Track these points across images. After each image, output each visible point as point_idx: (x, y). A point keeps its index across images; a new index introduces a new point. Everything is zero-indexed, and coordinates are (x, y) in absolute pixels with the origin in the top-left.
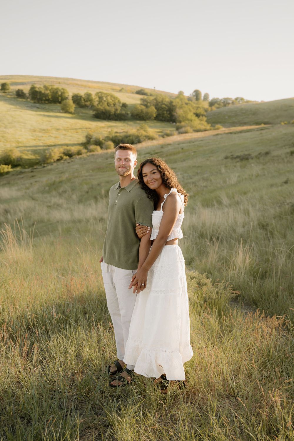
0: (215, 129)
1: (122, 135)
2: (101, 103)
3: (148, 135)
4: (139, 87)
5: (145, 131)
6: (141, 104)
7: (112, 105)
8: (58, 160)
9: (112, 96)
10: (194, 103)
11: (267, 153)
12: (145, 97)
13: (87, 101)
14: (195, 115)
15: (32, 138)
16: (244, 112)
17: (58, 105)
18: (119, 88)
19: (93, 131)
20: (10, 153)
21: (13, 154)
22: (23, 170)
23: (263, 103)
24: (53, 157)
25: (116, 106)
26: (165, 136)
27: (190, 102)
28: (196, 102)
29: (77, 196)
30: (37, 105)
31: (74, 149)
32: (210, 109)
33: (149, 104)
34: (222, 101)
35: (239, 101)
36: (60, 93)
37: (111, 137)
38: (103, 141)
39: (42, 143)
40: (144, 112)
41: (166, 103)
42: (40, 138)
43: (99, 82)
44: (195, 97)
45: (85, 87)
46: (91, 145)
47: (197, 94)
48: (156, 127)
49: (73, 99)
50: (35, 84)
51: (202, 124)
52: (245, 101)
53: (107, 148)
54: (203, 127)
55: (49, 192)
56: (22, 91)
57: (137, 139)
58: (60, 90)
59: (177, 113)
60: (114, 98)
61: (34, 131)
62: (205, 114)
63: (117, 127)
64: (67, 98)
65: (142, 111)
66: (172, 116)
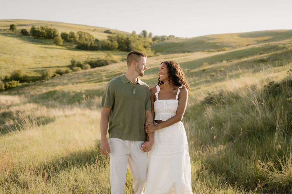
0: (156, 56)
1: (96, 60)
2: (81, 39)
3: (113, 60)
4: (106, 28)
5: (111, 57)
6: (108, 40)
7: (89, 40)
8: (52, 77)
9: (88, 34)
10: (143, 39)
12: (111, 35)
13: (71, 37)
14: (143, 47)
15: (34, 62)
16: (175, 44)
17: (51, 40)
18: (93, 29)
19: (76, 57)
20: (18, 73)
21: (21, 73)
23: (186, 39)
24: (48, 75)
25: (91, 41)
26: (124, 61)
27: (140, 38)
28: (144, 38)
29: (66, 100)
30: (37, 40)
31: (63, 70)
32: (153, 42)
33: (113, 40)
34: (161, 38)
35: (172, 38)
36: (52, 32)
37: (88, 61)
38: (83, 64)
39: (41, 66)
40: (110, 45)
41: (124, 39)
42: (39, 63)
43: (79, 25)
44: (143, 35)
45: (70, 28)
46: (75, 66)
47: (144, 33)
48: (117, 55)
49: (61, 36)
50: (34, 25)
51: (148, 53)
52: (175, 37)
53: (86, 68)
55: (47, 98)
56: (25, 30)
57: (106, 63)
58: (52, 30)
59: (131, 46)
60: (90, 35)
61: (35, 57)
62: (150, 46)
63: (92, 55)
64: (57, 36)
65: (108, 44)
66: (128, 47)
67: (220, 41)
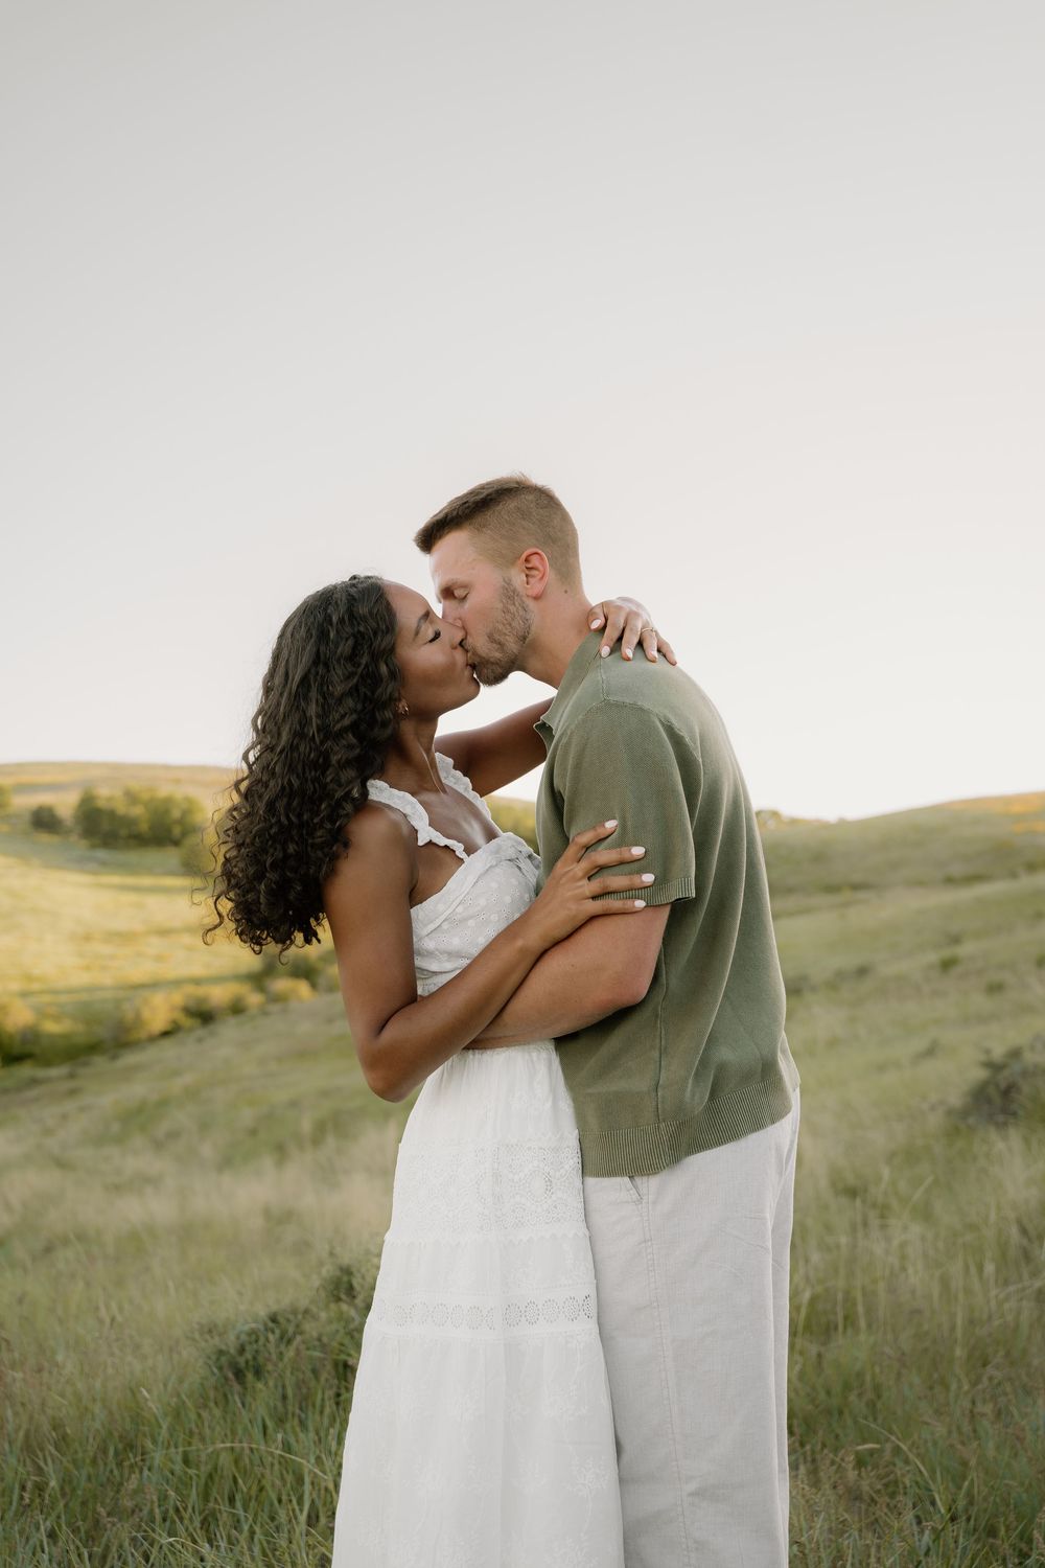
8: (166, 1034)
11: (862, 972)
15: (79, 962)
17: (172, 850)
21: (10, 1019)
22: (41, 1073)
24: (146, 1020)
29: (215, 1146)
31: (219, 995)
36: (177, 814)
39: (114, 977)
42: (104, 963)
46: (279, 977)
50: (95, 786)
52: (785, 819)
55: (120, 1140)
56: (51, 810)
58: (178, 804)
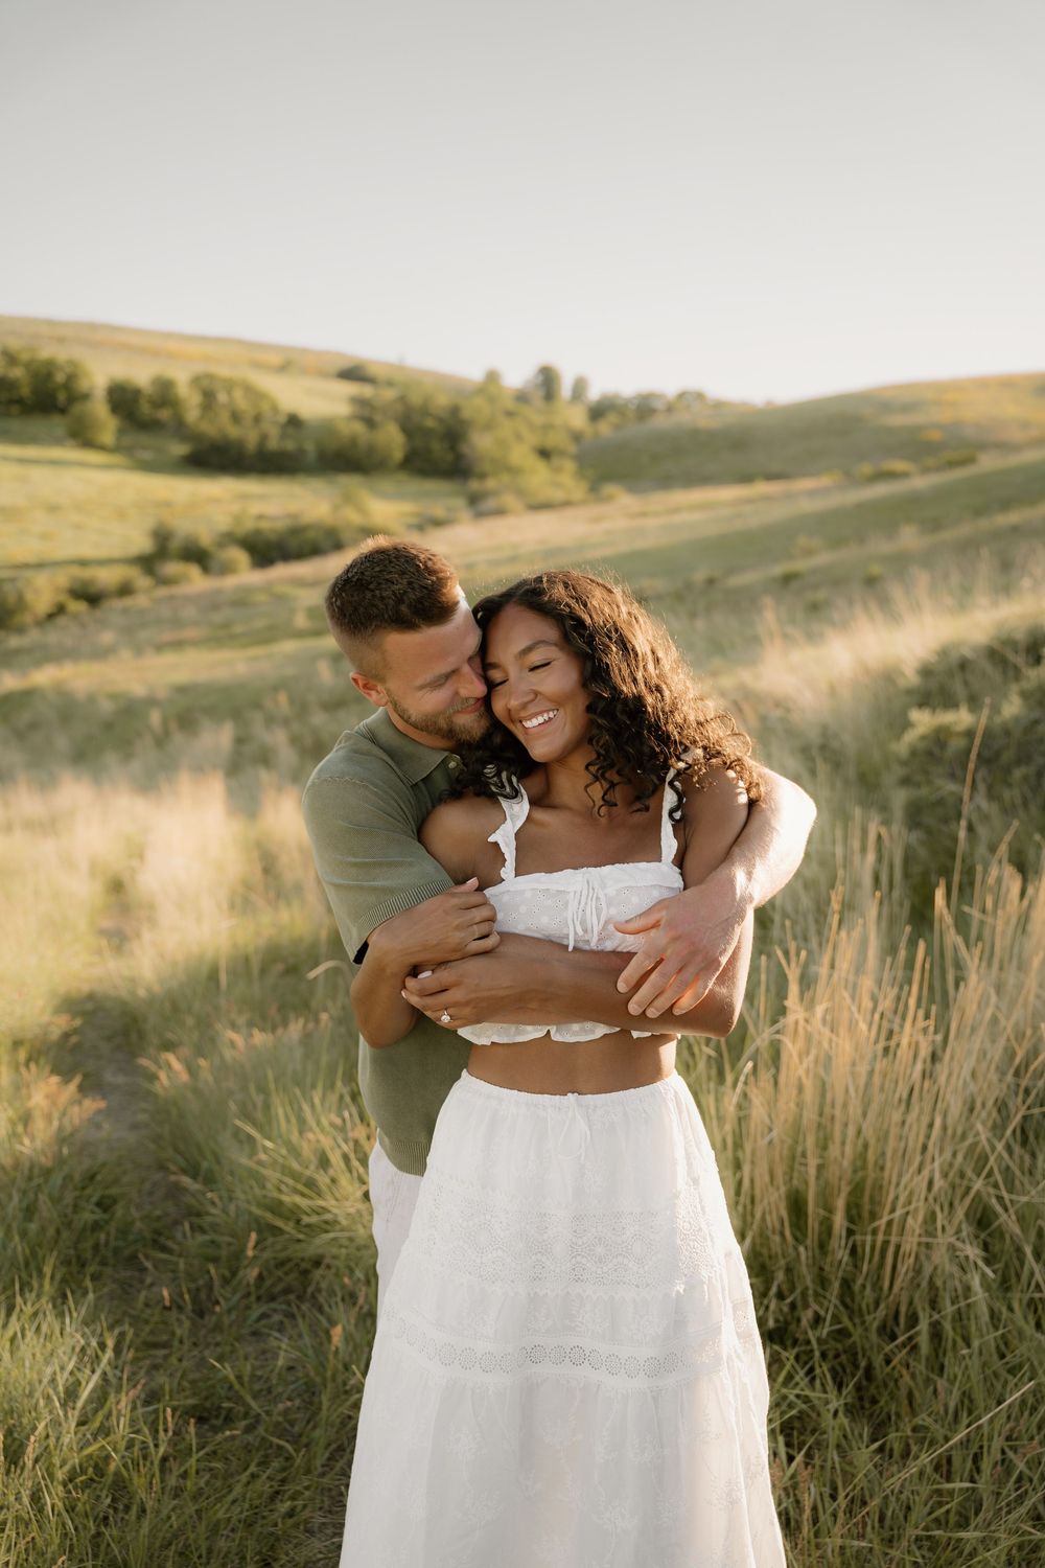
0: (599, 501)
1: (281, 525)
2: (210, 415)
3: (368, 523)
4: (348, 357)
5: (359, 509)
6: (354, 418)
7: (250, 422)
8: (51, 616)
9: (250, 390)
10: (537, 411)
12: (366, 391)
13: (161, 406)
14: (536, 454)
16: (702, 438)
17: (57, 419)
18: (275, 359)
19: (178, 512)
24: (29, 605)
25: (262, 423)
26: (428, 528)
27: (524, 408)
28: (545, 407)
31: (107, 577)
32: (590, 429)
33: (378, 418)
34: (632, 405)
35: (690, 405)
36: (61, 378)
37: (240, 533)
38: (213, 548)
40: (362, 445)
41: (436, 412)
43: (207, 339)
44: (541, 391)
45: (155, 354)
46: (171, 561)
47: (548, 380)
48: (399, 496)
49: (109, 401)
51: (560, 485)
52: (710, 402)
53: (226, 569)
54: (558, 495)
57: (330, 542)
58: (61, 368)
59: (473, 448)
60: (258, 395)
62: (572, 448)
63: (262, 497)
64: (86, 397)
65: (354, 441)
66: (459, 457)
67: (943, 416)
